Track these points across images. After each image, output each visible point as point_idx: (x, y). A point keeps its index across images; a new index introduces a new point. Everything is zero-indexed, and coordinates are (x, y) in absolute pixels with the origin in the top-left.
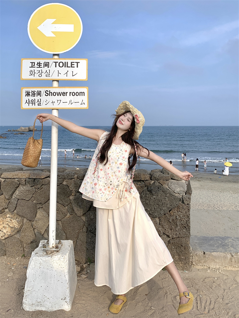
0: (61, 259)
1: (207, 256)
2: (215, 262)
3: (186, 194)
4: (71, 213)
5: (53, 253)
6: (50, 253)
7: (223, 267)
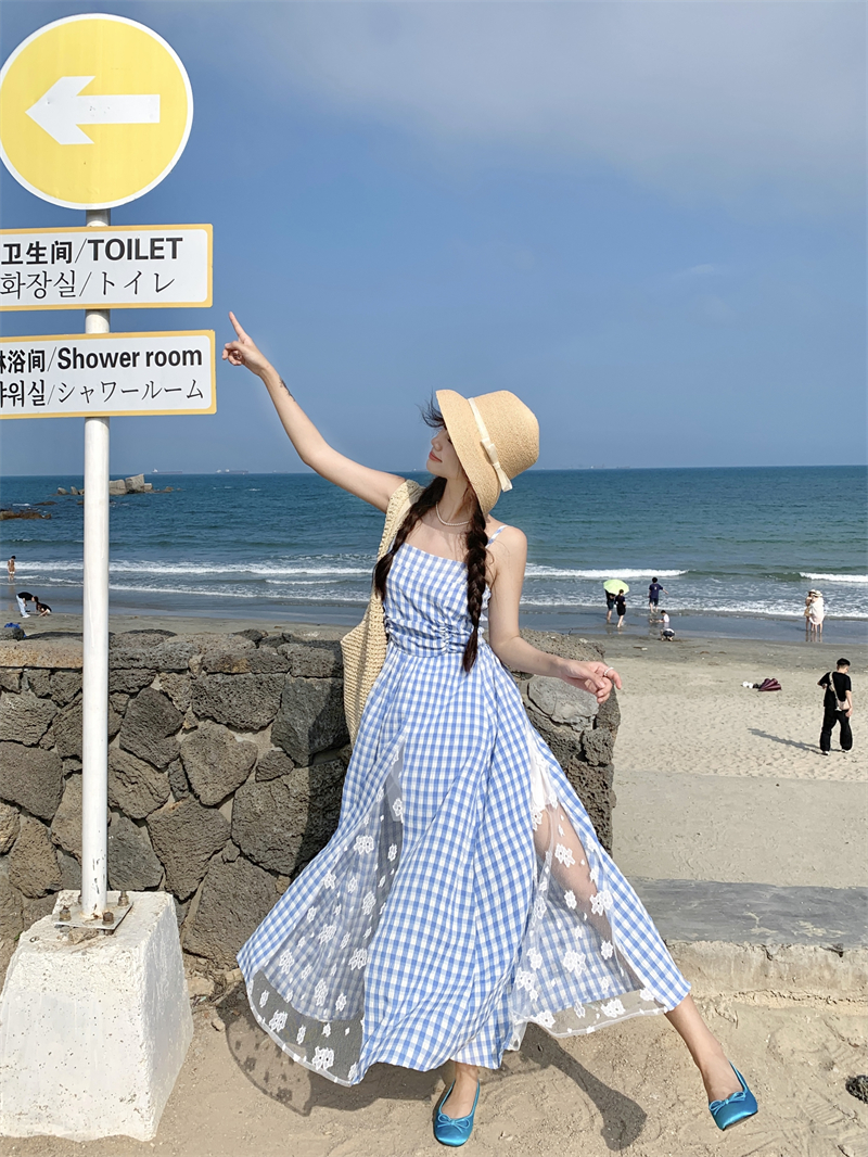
0: (118, 962)
2: (704, 976)
3: (595, 727)
4: (179, 794)
5: (92, 940)
6: (80, 938)
7: (733, 993)
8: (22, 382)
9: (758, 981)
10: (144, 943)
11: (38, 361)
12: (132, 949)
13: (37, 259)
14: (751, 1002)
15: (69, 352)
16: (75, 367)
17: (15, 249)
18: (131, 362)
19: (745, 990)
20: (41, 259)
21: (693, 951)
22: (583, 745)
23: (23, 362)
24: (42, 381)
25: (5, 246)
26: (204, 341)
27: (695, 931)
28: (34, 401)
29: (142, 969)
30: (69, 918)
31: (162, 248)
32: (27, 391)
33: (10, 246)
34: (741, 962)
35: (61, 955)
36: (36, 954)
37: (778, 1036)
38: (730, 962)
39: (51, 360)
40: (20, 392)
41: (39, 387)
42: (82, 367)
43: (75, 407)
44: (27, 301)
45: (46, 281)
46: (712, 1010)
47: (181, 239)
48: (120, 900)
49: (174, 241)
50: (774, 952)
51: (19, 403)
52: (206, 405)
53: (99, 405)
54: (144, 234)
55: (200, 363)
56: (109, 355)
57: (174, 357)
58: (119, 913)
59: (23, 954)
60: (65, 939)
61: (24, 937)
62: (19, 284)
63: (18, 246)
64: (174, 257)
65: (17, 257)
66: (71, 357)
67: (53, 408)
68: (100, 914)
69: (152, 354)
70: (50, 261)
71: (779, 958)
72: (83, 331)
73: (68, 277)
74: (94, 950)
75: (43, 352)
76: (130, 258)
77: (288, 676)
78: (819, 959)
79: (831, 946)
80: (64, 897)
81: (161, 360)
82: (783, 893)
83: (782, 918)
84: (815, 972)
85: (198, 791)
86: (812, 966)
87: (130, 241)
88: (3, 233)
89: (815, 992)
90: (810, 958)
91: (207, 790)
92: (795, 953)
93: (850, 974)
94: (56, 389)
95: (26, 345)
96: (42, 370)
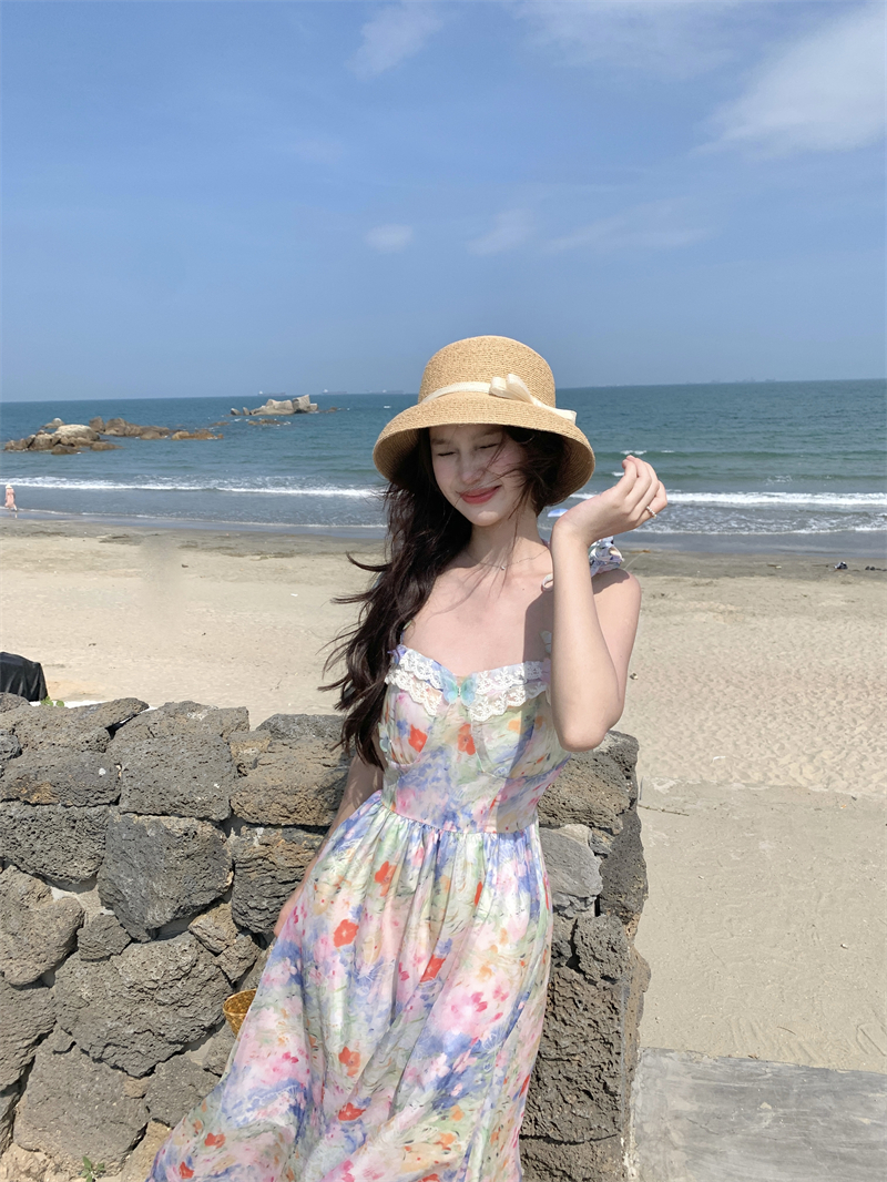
3: (598, 913)
22: (574, 947)
77: (112, 810)
91: (13, 967)
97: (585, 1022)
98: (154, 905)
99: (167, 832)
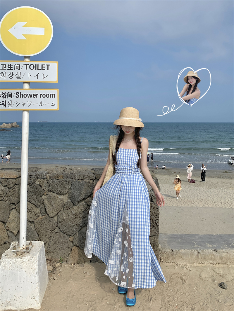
0: (31, 260)
1: (175, 253)
2: (183, 259)
4: (43, 214)
5: (23, 255)
6: (20, 254)
7: (190, 263)
8: (5, 101)
9: (196, 260)
10: (37, 255)
11: (10, 95)
12: (34, 257)
13: (10, 68)
14: (194, 265)
15: (19, 93)
16: (20, 97)
17: (4, 66)
18: (36, 96)
19: (193, 262)
20: (11, 68)
21: (180, 252)
23: (6, 96)
24: (11, 101)
25: (1, 65)
26: (56, 92)
27: (180, 247)
28: (9, 106)
29: (37, 262)
30: (16, 249)
31: (45, 67)
32: (7, 103)
33: (3, 65)
34: (192, 254)
35: (14, 259)
36: (8, 259)
37: (201, 274)
38: (189, 255)
39: (14, 95)
40: (5, 103)
41: (10, 102)
42: (22, 97)
43: (20, 108)
44: (7, 79)
45: (13, 74)
46: (185, 268)
47: (50, 65)
48: (30, 243)
49: (48, 65)
50: (200, 252)
51: (4, 106)
52: (56, 108)
53: (27, 107)
54: (40, 63)
55: (55, 97)
56: (30, 94)
57: (48, 95)
58: (30, 247)
59: (4, 259)
60: (15, 255)
61: (3, 255)
62: (5, 75)
63: (5, 65)
64: (48, 69)
65: (5, 68)
66: (19, 94)
67: (14, 108)
68: (24, 247)
69: (42, 94)
70: (14, 69)
71: (201, 253)
72: (23, 88)
73: (19, 73)
74: (24, 257)
75: (11, 93)
76: (36, 69)
77: (73, 179)
78: (211, 253)
79: (214, 249)
80: (14, 244)
81: (44, 96)
82: (201, 236)
83: (201, 243)
84: (210, 256)
85: (49, 213)
86: (209, 255)
87: (36, 65)
88: (1, 61)
89: (210, 262)
90: (209, 253)
91: (51, 213)
92: (205, 252)
93: (219, 257)
94: (15, 103)
95: (7, 91)
96: (11, 98)
97: (153, 211)
98: (81, 196)
99: (85, 182)
